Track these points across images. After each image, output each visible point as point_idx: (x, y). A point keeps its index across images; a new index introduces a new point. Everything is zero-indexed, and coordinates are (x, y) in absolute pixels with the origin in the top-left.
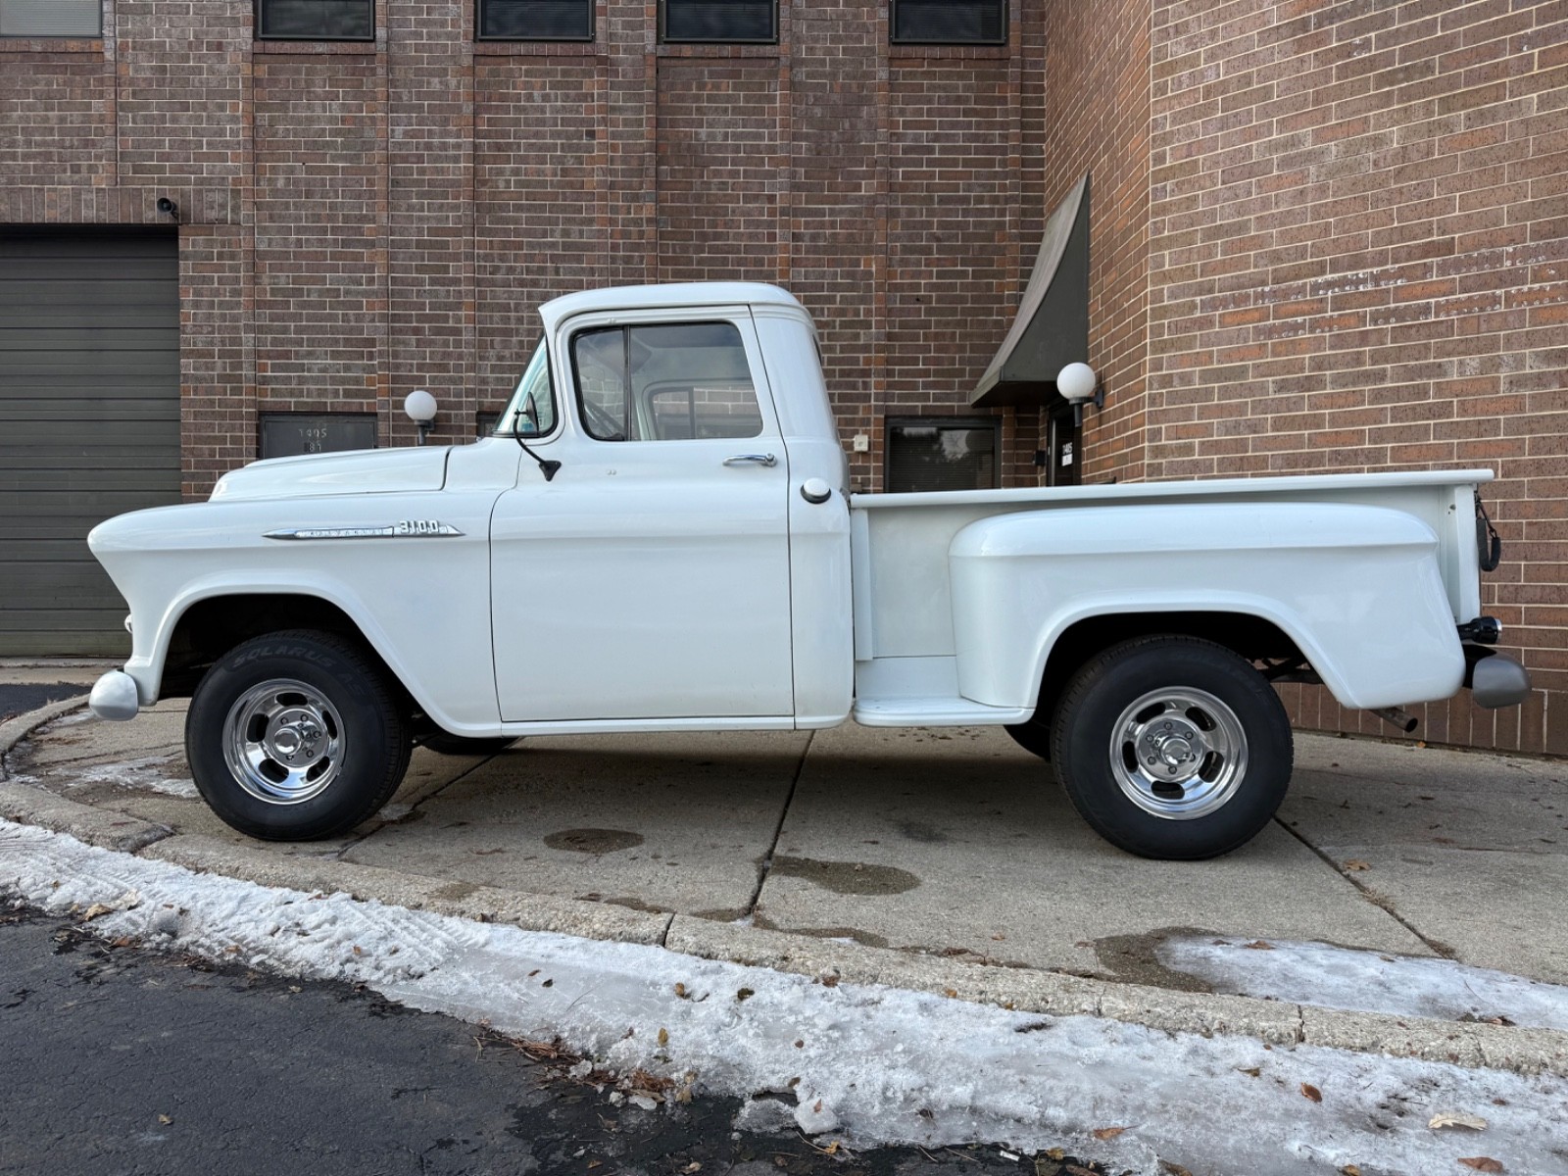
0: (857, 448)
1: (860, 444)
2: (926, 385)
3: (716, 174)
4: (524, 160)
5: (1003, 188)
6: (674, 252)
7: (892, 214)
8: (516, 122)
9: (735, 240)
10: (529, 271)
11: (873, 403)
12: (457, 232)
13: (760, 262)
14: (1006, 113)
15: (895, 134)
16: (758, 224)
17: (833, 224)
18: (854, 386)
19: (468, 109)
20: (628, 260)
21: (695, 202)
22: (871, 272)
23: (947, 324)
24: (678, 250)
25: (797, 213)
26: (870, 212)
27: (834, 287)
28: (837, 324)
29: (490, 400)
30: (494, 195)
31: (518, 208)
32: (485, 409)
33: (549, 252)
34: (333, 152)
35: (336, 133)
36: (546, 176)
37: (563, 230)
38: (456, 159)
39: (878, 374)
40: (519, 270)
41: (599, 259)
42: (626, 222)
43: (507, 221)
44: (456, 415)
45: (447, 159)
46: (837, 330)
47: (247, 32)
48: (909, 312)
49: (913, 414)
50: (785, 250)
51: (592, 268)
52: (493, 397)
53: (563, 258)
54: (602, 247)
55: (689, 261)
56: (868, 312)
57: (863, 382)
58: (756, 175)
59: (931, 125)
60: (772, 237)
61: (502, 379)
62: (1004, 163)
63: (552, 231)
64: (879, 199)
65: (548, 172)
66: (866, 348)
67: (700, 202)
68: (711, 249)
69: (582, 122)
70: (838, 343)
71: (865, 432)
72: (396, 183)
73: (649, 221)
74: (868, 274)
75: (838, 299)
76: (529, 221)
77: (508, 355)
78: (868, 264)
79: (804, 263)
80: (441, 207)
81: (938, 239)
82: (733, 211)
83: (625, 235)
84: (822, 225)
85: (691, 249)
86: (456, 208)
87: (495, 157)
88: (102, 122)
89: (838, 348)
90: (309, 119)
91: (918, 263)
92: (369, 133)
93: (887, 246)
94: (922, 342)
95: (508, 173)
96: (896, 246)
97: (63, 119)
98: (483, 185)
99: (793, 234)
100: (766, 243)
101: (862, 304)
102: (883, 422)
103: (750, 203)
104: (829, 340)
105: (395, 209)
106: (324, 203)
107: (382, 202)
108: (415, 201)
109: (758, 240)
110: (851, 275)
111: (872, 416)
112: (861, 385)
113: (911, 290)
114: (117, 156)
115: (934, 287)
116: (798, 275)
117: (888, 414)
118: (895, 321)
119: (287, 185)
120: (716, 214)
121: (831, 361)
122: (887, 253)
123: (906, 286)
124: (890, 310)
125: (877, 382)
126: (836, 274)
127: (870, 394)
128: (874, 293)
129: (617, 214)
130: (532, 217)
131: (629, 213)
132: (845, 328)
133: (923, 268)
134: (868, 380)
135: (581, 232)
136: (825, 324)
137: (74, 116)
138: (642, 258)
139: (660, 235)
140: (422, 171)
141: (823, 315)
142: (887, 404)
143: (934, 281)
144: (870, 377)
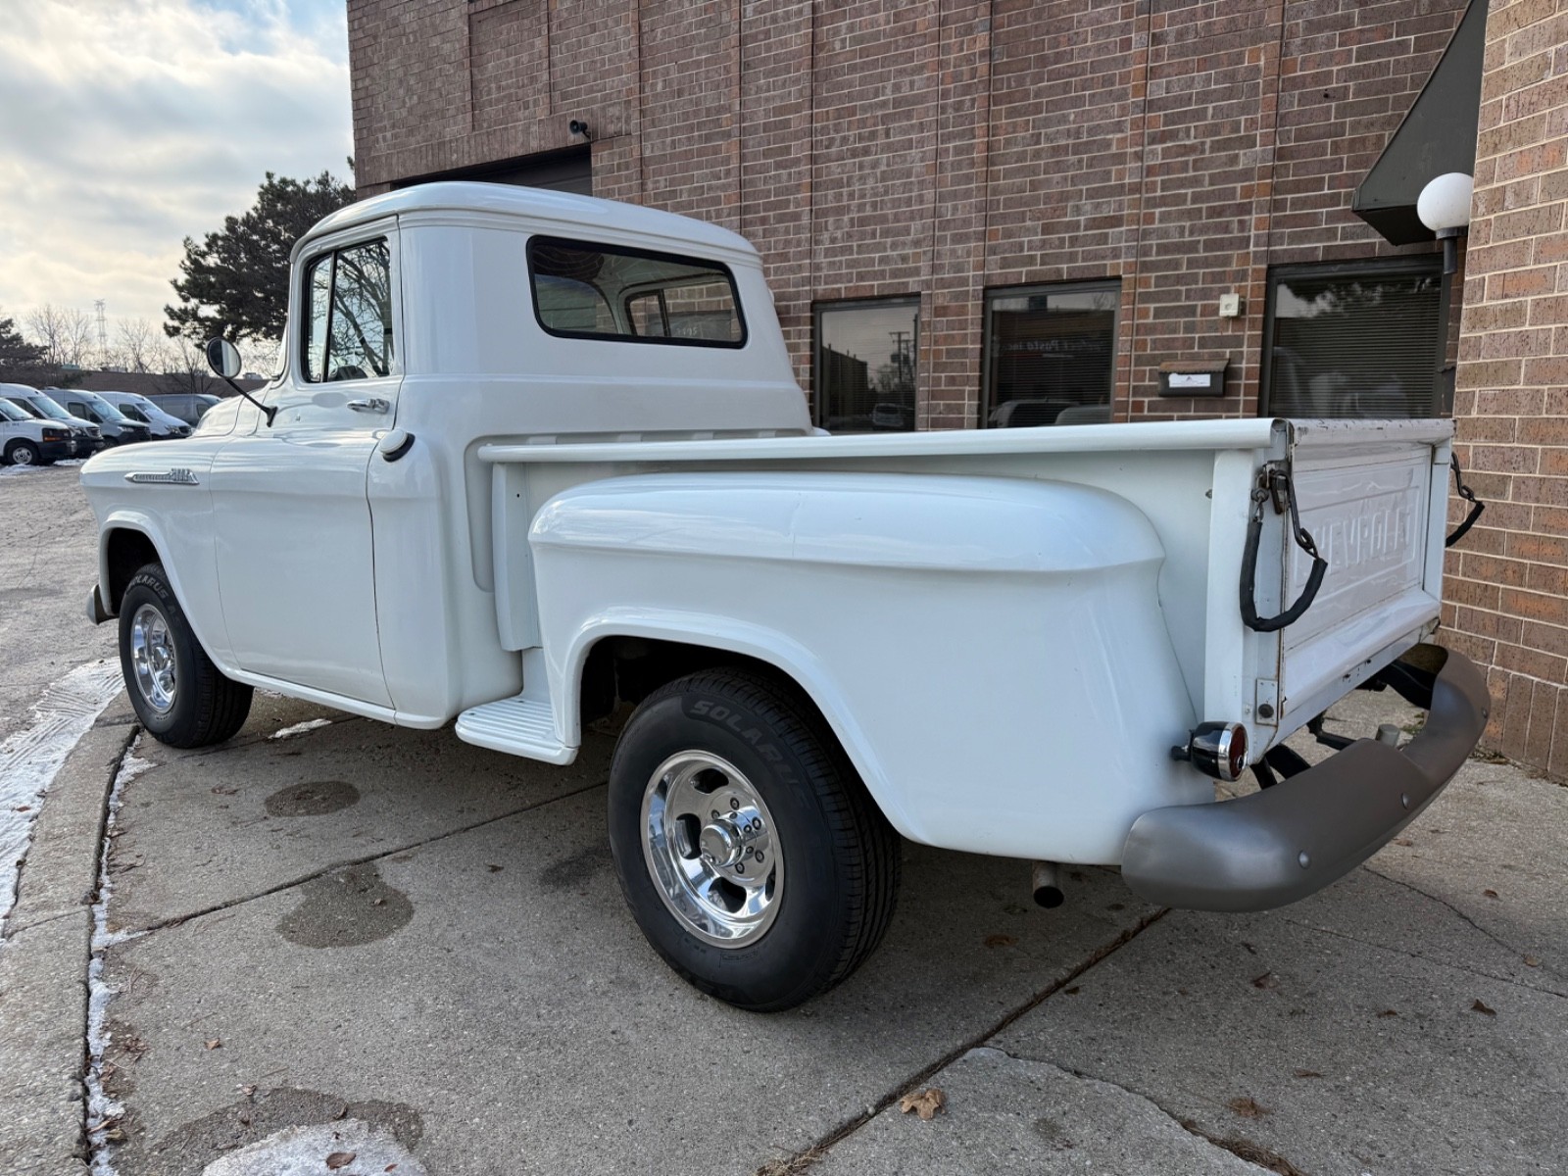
0: (1223, 313)
1: (1227, 307)
2: (1332, 218)
4: (859, 12)
6: (1009, 86)
9: (1080, 57)
10: (861, 138)
11: (1252, 248)
12: (797, 108)
13: (1110, 80)
16: (1108, 31)
18: (1226, 228)
20: (958, 106)
21: (1035, 20)
22: (1257, 68)
23: (1370, 125)
24: (1013, 84)
25: (1159, 6)
27: (1205, 97)
28: (1207, 146)
29: (823, 287)
30: (831, 59)
31: (853, 69)
32: (819, 297)
33: (880, 113)
34: (698, 45)
35: (701, 24)
36: (879, 26)
37: (894, 85)
38: (798, 27)
39: (1261, 208)
40: (852, 139)
41: (929, 111)
42: (959, 62)
43: (840, 86)
44: (795, 306)
45: (790, 28)
46: (1207, 155)
48: (1311, 116)
49: (1310, 259)
50: (1143, 57)
51: (922, 123)
52: (825, 283)
53: (893, 118)
54: (933, 96)
55: (1026, 95)
56: (1252, 124)
57: (1240, 222)
60: (1126, 44)
61: (834, 263)
63: (883, 87)
65: (882, 21)
67: (1040, 18)
68: (1051, 76)
70: (1206, 173)
71: (1237, 290)
72: (748, 66)
73: (982, 54)
74: (1254, 71)
75: (1210, 111)
76: (863, 81)
77: (840, 236)
78: (1254, 56)
79: (1166, 71)
80: (784, 85)
82: (1079, 22)
83: (956, 77)
84: (1193, 15)
85: (1028, 80)
86: (797, 81)
87: (832, 16)
88: (540, 58)
89: (1207, 178)
90: (680, 16)
91: (1330, 43)
92: (726, 18)
93: (1283, 26)
94: (1329, 157)
95: (844, 31)
96: (1297, 24)
97: (517, 62)
98: (821, 50)
99: (1154, 34)
100: (1119, 54)
101: (1243, 114)
102: (1264, 275)
103: (1100, 6)
104: (1195, 170)
105: (746, 94)
106: (691, 100)
107: (736, 89)
108: (762, 81)
109: (1109, 52)
110: (1230, 77)
111: (1250, 267)
112: (1236, 225)
113: (1317, 84)
114: (551, 87)
115: (1353, 74)
116: (1157, 89)
117: (1274, 263)
118: (1291, 130)
119: (664, 88)
120: (1059, 30)
121: (1196, 198)
122: (1284, 36)
123: (1309, 80)
124: (1283, 117)
125: (1260, 218)
126: (1208, 79)
127: (1249, 237)
128: (1261, 96)
129: (949, 54)
130: (865, 76)
131: (962, 50)
132: (1219, 150)
133: (1337, 48)
134: (1247, 217)
135: (912, 83)
136: (1192, 149)
137: (525, 58)
138: (973, 101)
139: (993, 69)
140: (768, 48)
141: (1188, 136)
142: (1272, 248)
143: (1354, 64)
144: (1250, 213)
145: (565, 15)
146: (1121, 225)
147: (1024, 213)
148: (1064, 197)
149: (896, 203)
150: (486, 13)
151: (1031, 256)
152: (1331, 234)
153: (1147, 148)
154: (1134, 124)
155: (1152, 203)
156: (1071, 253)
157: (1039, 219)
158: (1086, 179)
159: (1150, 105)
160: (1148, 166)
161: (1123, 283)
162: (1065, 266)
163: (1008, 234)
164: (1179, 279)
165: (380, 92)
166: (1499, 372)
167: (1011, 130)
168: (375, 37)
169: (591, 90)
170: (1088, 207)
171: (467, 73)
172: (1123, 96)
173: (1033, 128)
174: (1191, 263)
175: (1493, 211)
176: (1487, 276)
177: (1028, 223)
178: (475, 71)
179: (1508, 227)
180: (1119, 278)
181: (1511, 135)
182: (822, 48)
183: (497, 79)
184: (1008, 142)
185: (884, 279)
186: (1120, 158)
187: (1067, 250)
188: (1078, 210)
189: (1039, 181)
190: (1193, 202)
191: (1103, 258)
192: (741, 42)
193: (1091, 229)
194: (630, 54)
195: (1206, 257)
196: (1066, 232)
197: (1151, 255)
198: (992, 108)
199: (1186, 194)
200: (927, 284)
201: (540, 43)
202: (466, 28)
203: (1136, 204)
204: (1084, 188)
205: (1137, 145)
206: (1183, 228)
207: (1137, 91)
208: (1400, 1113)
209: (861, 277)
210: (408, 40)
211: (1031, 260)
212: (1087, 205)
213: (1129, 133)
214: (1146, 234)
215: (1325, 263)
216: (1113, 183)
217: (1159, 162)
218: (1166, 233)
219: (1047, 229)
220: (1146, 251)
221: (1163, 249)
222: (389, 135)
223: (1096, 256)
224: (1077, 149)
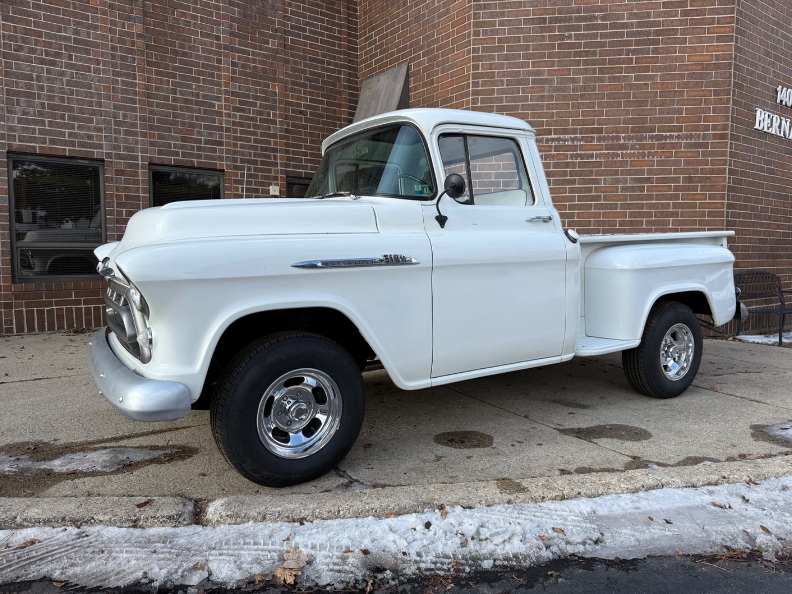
0: (271, 193)
1: (273, 191)
2: (307, 161)
3: (183, 15)
5: (340, 59)
6: (156, 59)
7: (286, 61)
9: (196, 58)
10: (47, 53)
11: (279, 168)
13: (212, 75)
14: (340, 19)
15: (286, 16)
16: (211, 52)
17: (254, 61)
18: (269, 157)
20: (124, 59)
21: (169, 30)
22: (275, 92)
23: (315, 128)
24: (159, 58)
25: (233, 50)
26: (274, 58)
27: (255, 97)
28: (258, 119)
29: (17, 143)
32: (13, 149)
33: (63, 43)
37: (74, 29)
39: (282, 151)
40: (39, 52)
41: (103, 54)
42: (122, 33)
46: (258, 123)
48: (297, 119)
50: (227, 70)
51: (97, 60)
52: (20, 141)
53: (75, 49)
54: (105, 47)
55: (167, 67)
56: (275, 115)
57: (274, 155)
58: (208, 21)
59: (304, 16)
60: (219, 61)
62: (340, 46)
63: (65, 28)
64: (279, 51)
66: (274, 136)
67: (173, 30)
68: (181, 62)
70: (259, 131)
71: (276, 184)
73: (139, 35)
74: (274, 94)
75: (258, 105)
77: (32, 112)
78: (274, 87)
79: (238, 80)
81: (310, 81)
82: (195, 41)
83: (121, 41)
84: (248, 60)
85: (168, 59)
89: (259, 134)
91: (300, 92)
94: (303, 137)
96: (288, 80)
99: (231, 62)
100: (215, 64)
101: (271, 110)
102: (285, 179)
103: (205, 38)
104: (254, 128)
109: (210, 61)
110: (265, 92)
111: (279, 176)
112: (272, 157)
113: (297, 107)
115: (307, 106)
116: (235, 87)
117: (288, 175)
118: (289, 122)
120: (183, 40)
122: (284, 83)
123: (294, 104)
124: (286, 116)
125: (281, 156)
126: (256, 90)
127: (278, 163)
128: (278, 105)
129: (115, 26)
131: (124, 27)
132: (263, 122)
133: (302, 95)
134: (276, 154)
135: (88, 34)
136: (251, 119)
138: (134, 59)
139: (146, 46)
141: (250, 113)
142: (287, 169)
143: (308, 103)
146: (222, 146)
147: (169, 128)
148: (192, 125)
149: (78, 102)
151: (176, 151)
152: (307, 167)
153: (232, 113)
154: (226, 100)
155: (236, 138)
156: (198, 154)
157: (179, 133)
158: (203, 119)
159: (232, 93)
160: (233, 121)
161: (225, 173)
162: (196, 160)
163: (161, 137)
164: (251, 176)
167: (159, 82)
170: (205, 134)
172: (219, 84)
173: (172, 85)
174: (256, 169)
177: (173, 134)
180: (223, 171)
184: (157, 89)
185: (75, 147)
186: (220, 114)
187: (195, 152)
188: (200, 134)
189: (178, 114)
190: (254, 142)
191: (215, 160)
193: (208, 144)
195: (262, 168)
196: (194, 143)
197: (237, 163)
198: (146, 67)
199: (251, 138)
200: (109, 155)
203: (228, 137)
204: (203, 123)
205: (227, 110)
206: (250, 153)
207: (227, 85)
209: (52, 142)
211: (177, 154)
212: (204, 132)
213: (223, 103)
214: (234, 152)
216: (217, 125)
217: (238, 120)
218: (243, 154)
219: (184, 139)
220: (235, 160)
221: (242, 161)
223: (211, 158)
224: (197, 103)
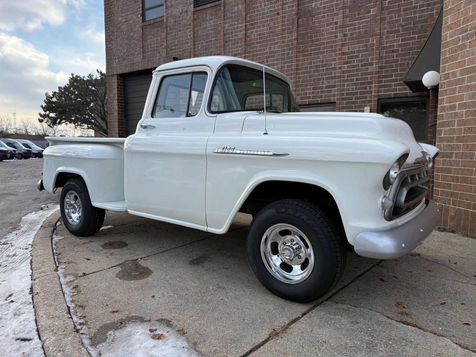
1: (366, 110)
2: (395, 85)
3: (318, 18)
4: (259, 27)
7: (382, 20)
8: (257, 15)
9: (323, 40)
11: (373, 94)
12: (241, 54)
13: (332, 47)
16: (331, 33)
17: (359, 28)
18: (366, 88)
19: (244, 14)
20: (288, 54)
21: (310, 30)
22: (374, 44)
23: (405, 60)
24: (304, 48)
25: (345, 26)
26: (374, 20)
27: (359, 51)
28: (360, 65)
30: (251, 40)
31: (257, 43)
33: (265, 56)
34: (211, 36)
35: (212, 30)
36: (265, 31)
37: (269, 47)
38: (241, 31)
39: (375, 82)
41: (279, 55)
42: (288, 41)
43: (254, 48)
45: (239, 31)
46: (360, 68)
47: (192, 6)
48: (389, 57)
49: (390, 97)
50: (341, 40)
51: (277, 59)
54: (281, 51)
55: (308, 51)
56: (372, 59)
57: (369, 86)
60: (336, 37)
63: (266, 48)
64: (378, 15)
65: (266, 30)
67: (312, 29)
68: (315, 45)
69: (275, 10)
70: (360, 73)
71: (369, 106)
72: (226, 42)
73: (295, 39)
75: (360, 55)
76: (260, 46)
78: (373, 40)
79: (348, 44)
80: (237, 47)
81: (402, 26)
82: (323, 30)
83: (287, 46)
84: (355, 29)
85: (308, 46)
86: (241, 46)
87: (251, 28)
88: (164, 39)
89: (360, 74)
90: (206, 27)
91: (394, 37)
92: (220, 28)
93: (380, 32)
94: (394, 68)
95: (254, 32)
96: (384, 32)
97: (157, 40)
98: (248, 38)
99: (344, 34)
100: (334, 39)
101: (370, 56)
102: (377, 101)
103: (329, 26)
104: (356, 72)
105: (226, 50)
106: (209, 51)
107: (223, 48)
108: (230, 46)
109: (331, 39)
110: (366, 46)
111: (373, 99)
112: (368, 87)
113: (391, 48)
114: (167, 47)
115: (400, 45)
116: (345, 49)
117: (380, 98)
118: (383, 61)
119: (201, 48)
120: (317, 33)
121: (357, 80)
122: (381, 35)
123: (388, 47)
124: (381, 57)
125: (375, 85)
126: (360, 47)
127: (372, 91)
128: (375, 51)
129: (285, 39)
130: (261, 45)
131: (289, 38)
132: (363, 66)
133: (396, 38)
134: (371, 85)
135: (274, 47)
136: (355, 66)
137: (159, 38)
138: (292, 52)
139: (298, 43)
140: (232, 37)
141: (354, 62)
142: (379, 94)
143: (400, 43)
144: (372, 84)
145: (171, 27)
146: (335, 87)
147: (307, 84)
148: (319, 79)
150: (148, 26)
151: (309, 96)
152: (395, 90)
153: (343, 66)
154: (339, 59)
155: (344, 81)
156: (321, 95)
157: (311, 86)
158: (325, 74)
159: (343, 54)
160: (343, 71)
161: (336, 104)
162: (319, 99)
163: (303, 90)
164: (352, 103)
165: (114, 48)
166: (449, 124)
167: (303, 60)
168: (113, 32)
169: (179, 48)
170: (326, 83)
171: (141, 43)
172: (335, 51)
173: (310, 60)
174: (356, 98)
175: (446, 80)
176: (445, 97)
177: (309, 87)
178: (144, 42)
179: (450, 84)
180: (335, 102)
181: (450, 59)
182: (248, 37)
183: (150, 45)
184: (302, 64)
186: (335, 69)
187: (320, 94)
188: (323, 83)
189: (312, 75)
190: (356, 81)
191: (330, 97)
192: (224, 35)
193: (327, 88)
194: (191, 38)
195: (360, 96)
196: (320, 89)
197: (344, 96)
198: (298, 54)
199: (354, 79)
201: (164, 35)
202: (141, 30)
203: (339, 81)
204: (325, 77)
205: (340, 65)
206: (353, 88)
207: (340, 50)
208: (446, 314)
210: (123, 33)
211: (309, 97)
212: (325, 82)
213: (338, 61)
214: (343, 90)
215: (394, 98)
216: (333, 75)
217: (346, 69)
218: (348, 90)
219: (314, 89)
220: (343, 95)
221: (347, 94)
222: (117, 61)
223: (328, 96)
224: (322, 66)
